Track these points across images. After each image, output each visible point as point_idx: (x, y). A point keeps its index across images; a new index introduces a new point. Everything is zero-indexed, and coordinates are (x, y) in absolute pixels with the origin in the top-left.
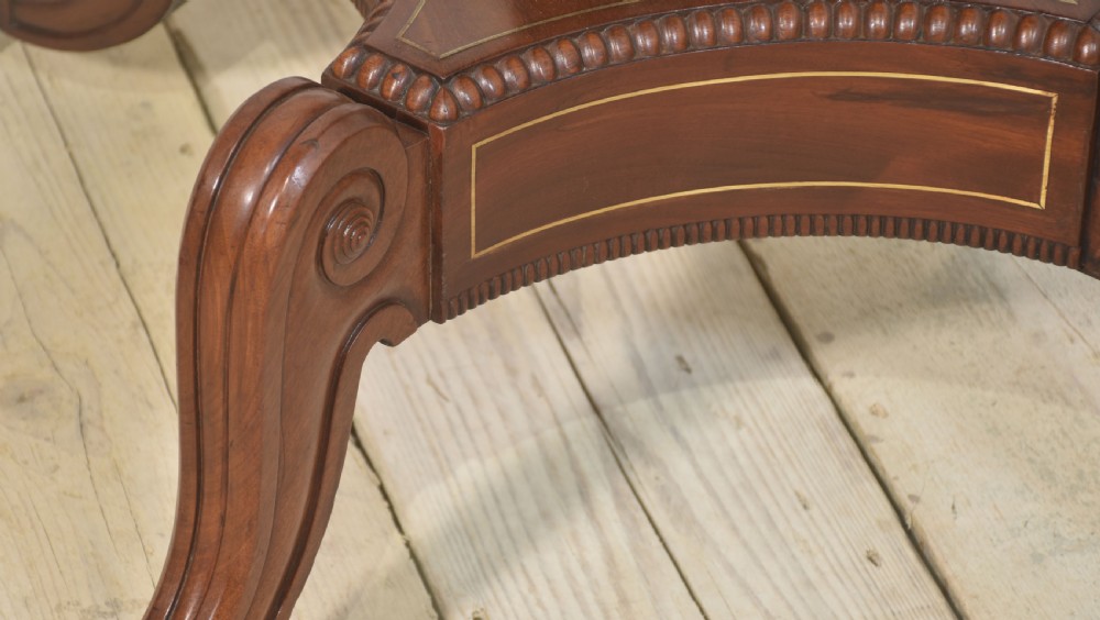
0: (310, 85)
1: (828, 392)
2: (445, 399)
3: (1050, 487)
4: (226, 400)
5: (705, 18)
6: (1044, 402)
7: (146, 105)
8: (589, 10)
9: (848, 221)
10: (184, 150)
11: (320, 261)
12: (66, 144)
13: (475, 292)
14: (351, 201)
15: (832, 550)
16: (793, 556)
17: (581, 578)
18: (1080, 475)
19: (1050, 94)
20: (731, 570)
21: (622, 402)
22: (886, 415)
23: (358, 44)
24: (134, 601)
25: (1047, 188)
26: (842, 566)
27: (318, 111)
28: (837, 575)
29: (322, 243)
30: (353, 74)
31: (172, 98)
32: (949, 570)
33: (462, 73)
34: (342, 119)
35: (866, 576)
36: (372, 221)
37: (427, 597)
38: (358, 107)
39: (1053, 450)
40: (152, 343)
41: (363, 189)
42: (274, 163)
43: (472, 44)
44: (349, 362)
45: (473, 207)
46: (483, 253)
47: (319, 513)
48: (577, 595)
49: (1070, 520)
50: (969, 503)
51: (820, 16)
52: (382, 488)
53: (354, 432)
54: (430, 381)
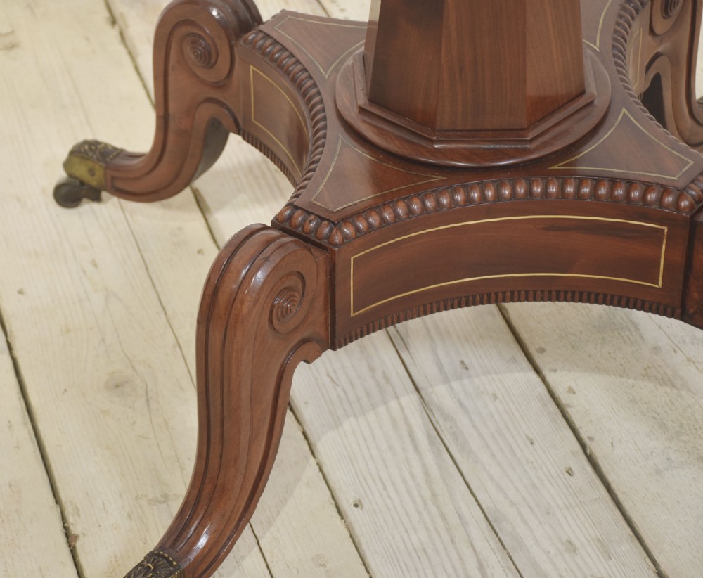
0: (265, 228)
1: (543, 380)
2: (338, 385)
3: (664, 432)
4: (222, 394)
5: (475, 188)
6: (661, 385)
7: (180, 229)
8: (413, 185)
9: (554, 294)
10: (200, 252)
11: (271, 320)
12: (139, 250)
13: (353, 334)
14: (287, 288)
15: (547, 467)
16: (525, 471)
17: (411, 483)
18: (681, 426)
19: (663, 228)
20: (491, 478)
21: (431, 386)
22: (574, 393)
23: (290, 205)
24: (176, 494)
25: (663, 277)
26: (551, 476)
27: (269, 242)
28: (549, 481)
29: (271, 311)
30: (287, 221)
31: (194, 223)
32: (611, 478)
33: (345, 220)
34: (282, 246)
35: (565, 482)
36: (298, 299)
37: (329, 493)
38: (290, 239)
39: (666, 412)
40: (183, 356)
41: (294, 281)
42: (247, 269)
43: (350, 204)
44: (286, 373)
45: (352, 290)
46: (356, 313)
47: (271, 452)
48: (409, 492)
49: (676, 451)
50: (621, 442)
51: (538, 186)
52: (304, 433)
53: (289, 404)
54: (328, 375)
